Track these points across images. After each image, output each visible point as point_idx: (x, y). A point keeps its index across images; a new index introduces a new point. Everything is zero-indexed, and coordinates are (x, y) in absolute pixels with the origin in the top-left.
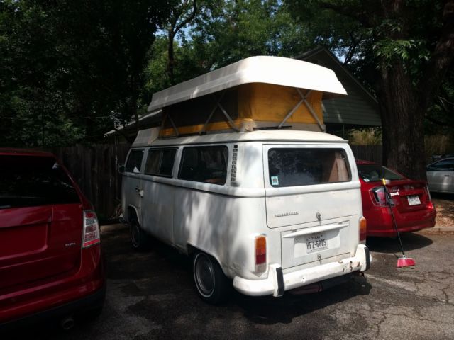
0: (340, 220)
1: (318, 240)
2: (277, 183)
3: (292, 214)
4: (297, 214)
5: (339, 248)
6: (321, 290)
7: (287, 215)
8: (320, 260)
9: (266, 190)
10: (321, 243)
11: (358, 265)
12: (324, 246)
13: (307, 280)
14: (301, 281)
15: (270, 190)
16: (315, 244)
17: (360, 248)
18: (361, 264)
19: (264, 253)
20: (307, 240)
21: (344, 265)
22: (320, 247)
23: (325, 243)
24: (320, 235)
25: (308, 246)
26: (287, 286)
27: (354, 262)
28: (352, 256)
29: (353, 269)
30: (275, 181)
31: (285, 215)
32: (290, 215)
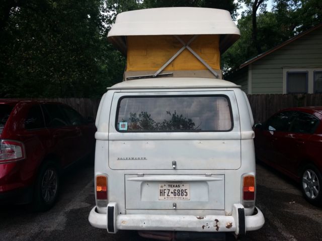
0: (210, 173)
1: (177, 189)
2: (126, 129)
3: (139, 159)
4: (145, 159)
5: (206, 203)
7: (133, 159)
9: (110, 134)
10: (180, 193)
11: (229, 227)
12: (184, 196)
13: (149, 226)
14: (141, 225)
15: (114, 134)
16: (172, 193)
17: (235, 208)
18: (234, 226)
19: (105, 190)
20: (162, 187)
21: (203, 222)
22: (177, 196)
23: (186, 194)
24: (181, 185)
25: (162, 193)
26: (123, 226)
27: (223, 221)
28: (227, 214)
29: (220, 230)
30: (123, 126)
31: (130, 159)
32: (136, 159)
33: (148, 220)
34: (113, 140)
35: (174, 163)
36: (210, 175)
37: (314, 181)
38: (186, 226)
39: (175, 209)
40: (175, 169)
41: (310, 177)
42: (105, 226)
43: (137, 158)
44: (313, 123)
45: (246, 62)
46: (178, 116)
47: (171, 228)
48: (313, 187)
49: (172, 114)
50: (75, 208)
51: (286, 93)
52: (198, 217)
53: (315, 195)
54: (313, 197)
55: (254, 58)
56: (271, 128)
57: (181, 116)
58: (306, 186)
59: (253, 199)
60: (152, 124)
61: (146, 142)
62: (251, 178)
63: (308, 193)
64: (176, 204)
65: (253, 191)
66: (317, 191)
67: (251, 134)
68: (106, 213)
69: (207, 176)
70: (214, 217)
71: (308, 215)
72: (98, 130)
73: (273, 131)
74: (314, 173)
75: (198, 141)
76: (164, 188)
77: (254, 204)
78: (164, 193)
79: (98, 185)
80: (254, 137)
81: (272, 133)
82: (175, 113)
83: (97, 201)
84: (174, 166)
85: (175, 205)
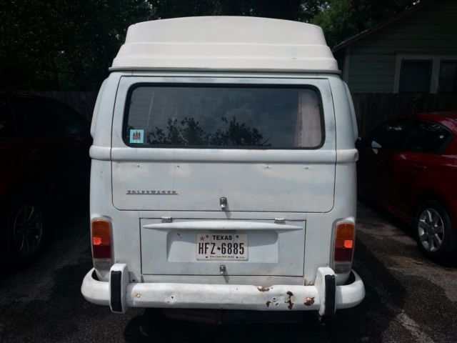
0: (280, 217)
1: (227, 242)
2: (141, 141)
3: (164, 193)
4: (174, 193)
5: (275, 265)
6: (219, 323)
7: (153, 193)
8: (225, 275)
9: (113, 149)
10: (233, 248)
11: (308, 303)
12: (239, 255)
13: (179, 301)
14: (166, 300)
15: (122, 150)
16: (219, 249)
17: (321, 274)
18: (317, 302)
19: (108, 244)
20: (202, 239)
21: (268, 296)
22: (227, 254)
23: (241, 250)
24: (234, 236)
25: (202, 249)
26: (136, 302)
27: (299, 295)
28: (307, 283)
29: (294, 308)
30: (137, 136)
31: (148, 193)
32: (159, 193)
33: (179, 293)
34: (119, 161)
35: (224, 202)
36: (282, 222)
37: (436, 226)
38: (240, 302)
39: (222, 275)
40: (224, 209)
41: (431, 220)
42: (108, 301)
43: (161, 192)
44: (442, 137)
45: (343, 42)
46: (238, 124)
47: (217, 305)
48: (434, 235)
49: (229, 122)
50: (71, 264)
51: (397, 92)
52: (260, 287)
53: (435, 246)
54: (433, 248)
55: (356, 36)
56: (374, 144)
57: (243, 125)
58: (423, 233)
59: (350, 260)
60: (201, 135)
61: (177, 164)
62: (349, 226)
63: (425, 243)
64: (225, 268)
65: (351, 247)
66: (440, 241)
67: (353, 155)
68: (108, 281)
69: (277, 222)
70: (286, 288)
71: (424, 276)
72: (94, 142)
73: (379, 149)
74: (437, 213)
75: (265, 165)
76: (206, 240)
77: (350, 267)
78: (206, 248)
79: (95, 234)
80: (357, 160)
81: (376, 151)
82: (234, 120)
83: (95, 261)
84: (222, 206)
85: (223, 269)
